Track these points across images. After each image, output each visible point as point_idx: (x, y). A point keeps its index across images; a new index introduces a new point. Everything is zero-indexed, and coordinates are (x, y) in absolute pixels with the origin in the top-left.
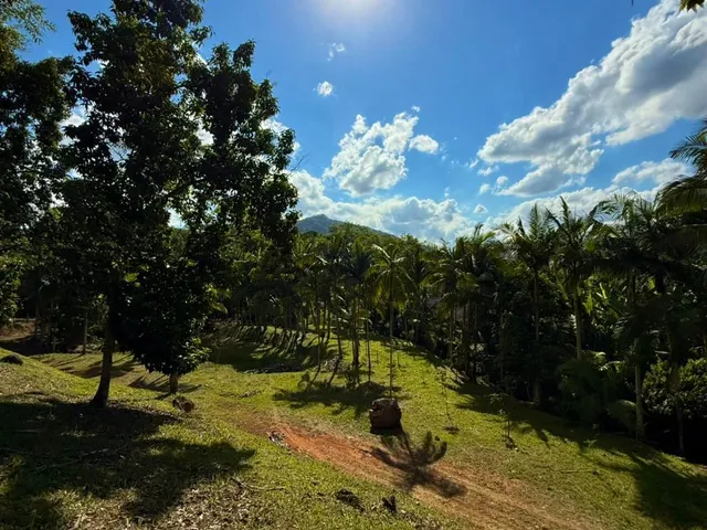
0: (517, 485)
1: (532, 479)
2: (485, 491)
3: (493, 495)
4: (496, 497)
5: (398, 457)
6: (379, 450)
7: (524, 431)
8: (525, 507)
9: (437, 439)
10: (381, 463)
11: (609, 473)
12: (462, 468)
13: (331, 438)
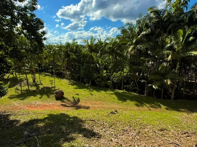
0: (98, 102)
1: (100, 100)
2: (93, 105)
3: (95, 106)
4: (96, 106)
5: (69, 104)
6: (62, 104)
7: (92, 91)
8: (102, 106)
9: (76, 97)
10: (66, 107)
11: (111, 95)
12: (86, 102)
13: (45, 105)
